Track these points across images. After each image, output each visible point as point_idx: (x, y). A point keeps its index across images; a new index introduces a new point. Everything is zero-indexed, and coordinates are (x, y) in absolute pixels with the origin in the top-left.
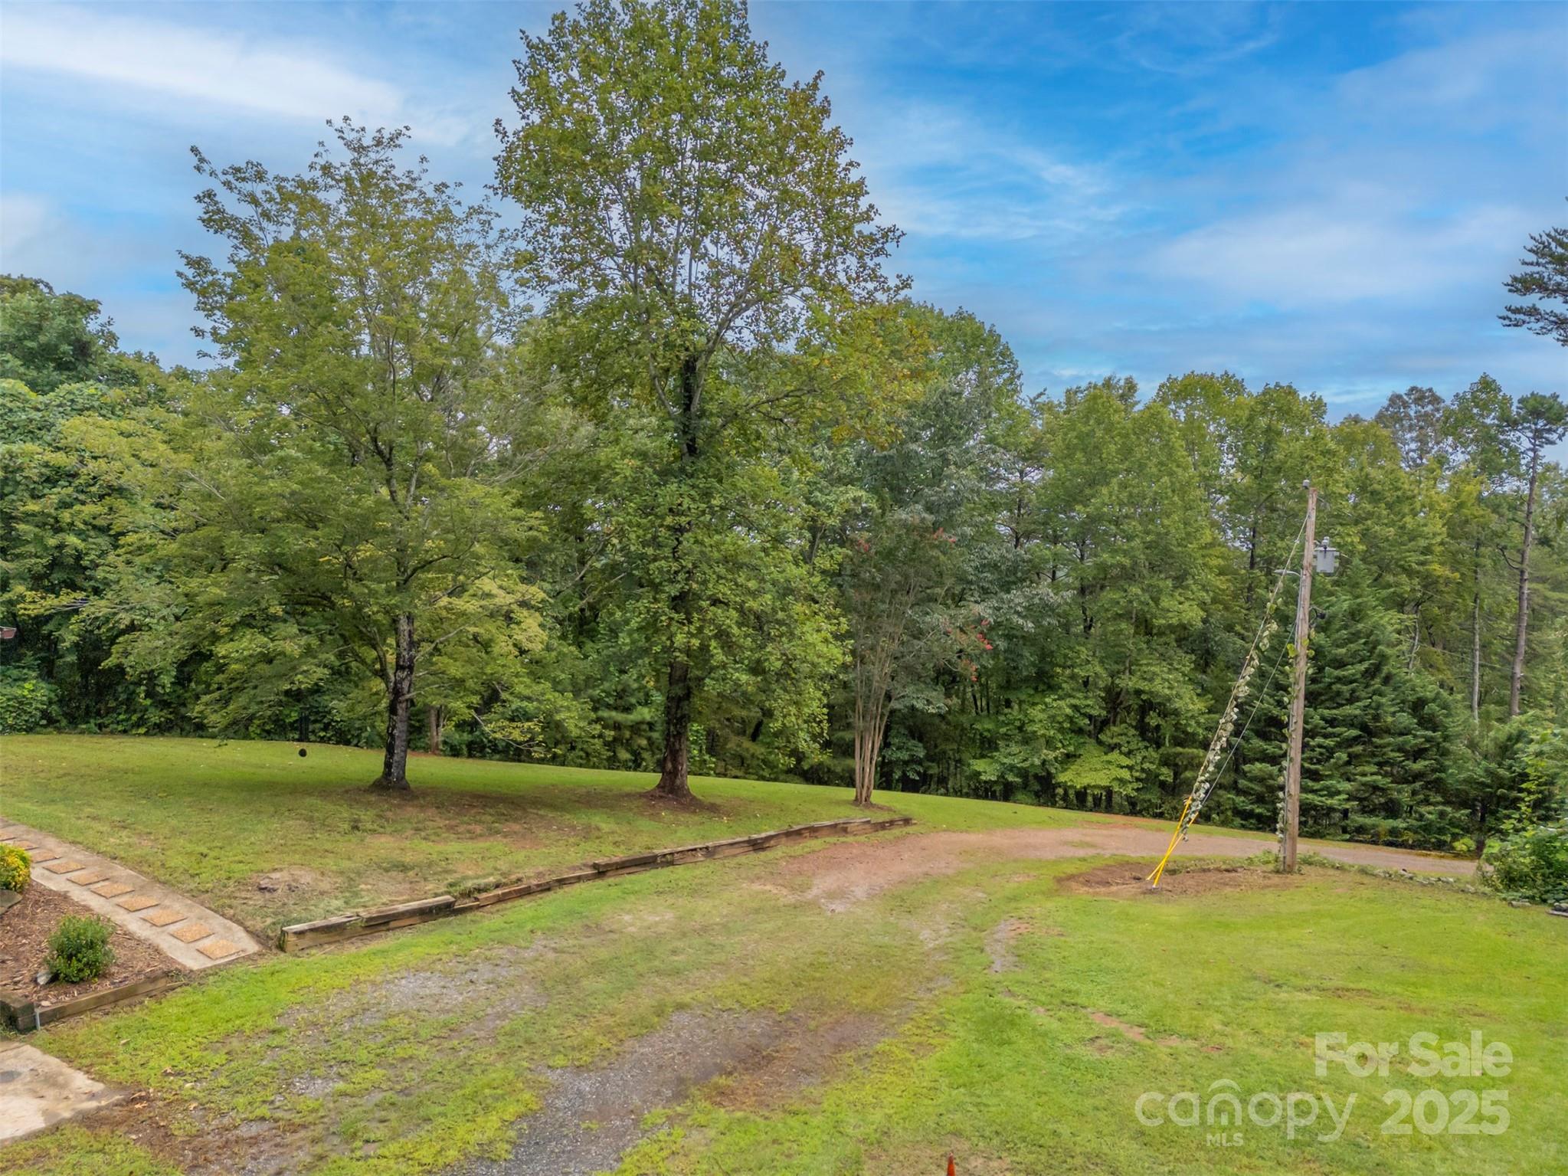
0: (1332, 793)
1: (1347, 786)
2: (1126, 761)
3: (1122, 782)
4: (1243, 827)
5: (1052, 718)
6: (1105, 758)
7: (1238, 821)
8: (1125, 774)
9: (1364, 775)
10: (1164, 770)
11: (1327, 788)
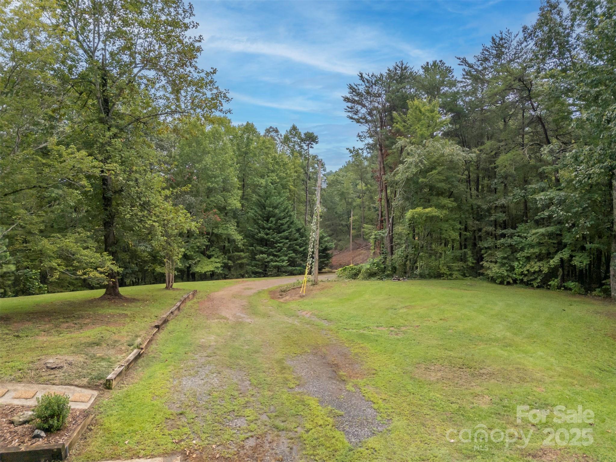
0: (283, 261)
1: (286, 258)
2: (218, 260)
3: (217, 268)
4: (255, 277)
5: (192, 247)
6: (209, 260)
7: (253, 275)
8: (219, 265)
9: (289, 254)
10: (230, 262)
11: (281, 260)
